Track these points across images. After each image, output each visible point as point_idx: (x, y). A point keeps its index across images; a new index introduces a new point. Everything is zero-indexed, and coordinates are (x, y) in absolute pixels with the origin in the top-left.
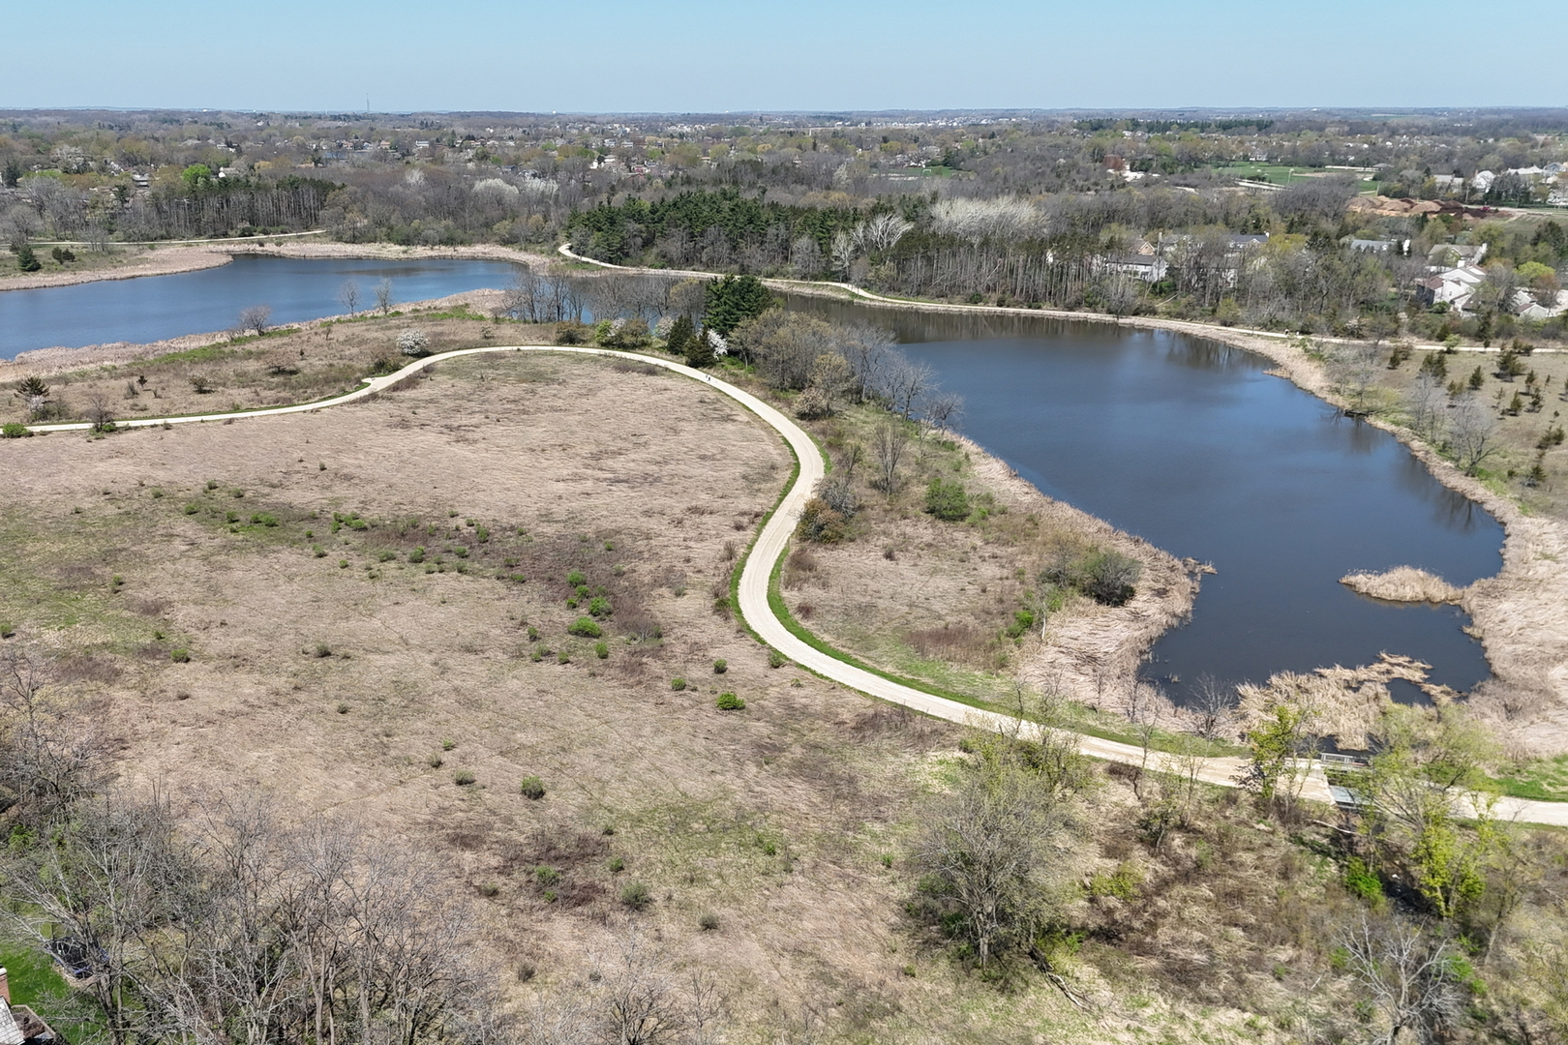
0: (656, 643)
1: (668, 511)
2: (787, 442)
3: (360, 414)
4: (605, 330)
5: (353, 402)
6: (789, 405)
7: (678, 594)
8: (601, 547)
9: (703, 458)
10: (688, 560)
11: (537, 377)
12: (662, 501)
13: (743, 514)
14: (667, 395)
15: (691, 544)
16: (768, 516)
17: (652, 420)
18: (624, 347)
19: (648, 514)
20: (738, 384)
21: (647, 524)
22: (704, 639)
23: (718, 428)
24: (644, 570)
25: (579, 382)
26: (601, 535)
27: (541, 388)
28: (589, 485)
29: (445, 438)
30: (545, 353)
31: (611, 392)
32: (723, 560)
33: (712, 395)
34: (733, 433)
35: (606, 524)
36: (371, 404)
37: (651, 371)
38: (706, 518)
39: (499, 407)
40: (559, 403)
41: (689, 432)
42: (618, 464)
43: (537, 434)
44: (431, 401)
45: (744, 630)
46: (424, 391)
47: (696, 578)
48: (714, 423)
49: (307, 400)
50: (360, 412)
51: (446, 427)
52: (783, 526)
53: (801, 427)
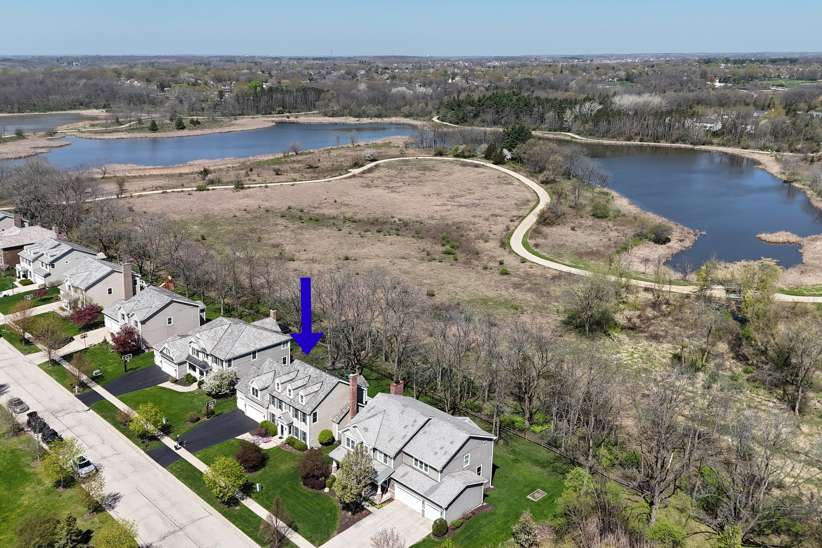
0: (477, 256)
1: (482, 216)
2: (535, 192)
3: (348, 182)
4: (456, 150)
5: (345, 178)
6: (537, 178)
7: (486, 242)
8: (455, 227)
9: (498, 197)
10: (490, 231)
11: (425, 169)
12: (480, 212)
13: (514, 216)
14: (483, 175)
15: (492, 226)
16: (525, 217)
17: (476, 184)
18: (465, 157)
19: (474, 217)
20: (515, 171)
21: (473, 220)
22: (496, 255)
23: (505, 187)
24: (472, 234)
25: (445, 170)
26: (454, 223)
27: (428, 173)
28: (449, 207)
29: (387, 191)
30: (429, 160)
31: (459, 174)
32: (504, 231)
33: (503, 175)
34: (512, 189)
35: (456, 220)
36: (353, 179)
37: (477, 166)
38: (498, 218)
39: (409, 180)
40: (435, 178)
41: (493, 189)
42: (462, 200)
43: (427, 189)
44: (379, 178)
45: (512, 252)
46: (376, 174)
47: (493, 237)
48: (504, 185)
49: (325, 177)
50: (348, 181)
51: (387, 187)
52: (531, 220)
53: (542, 187)
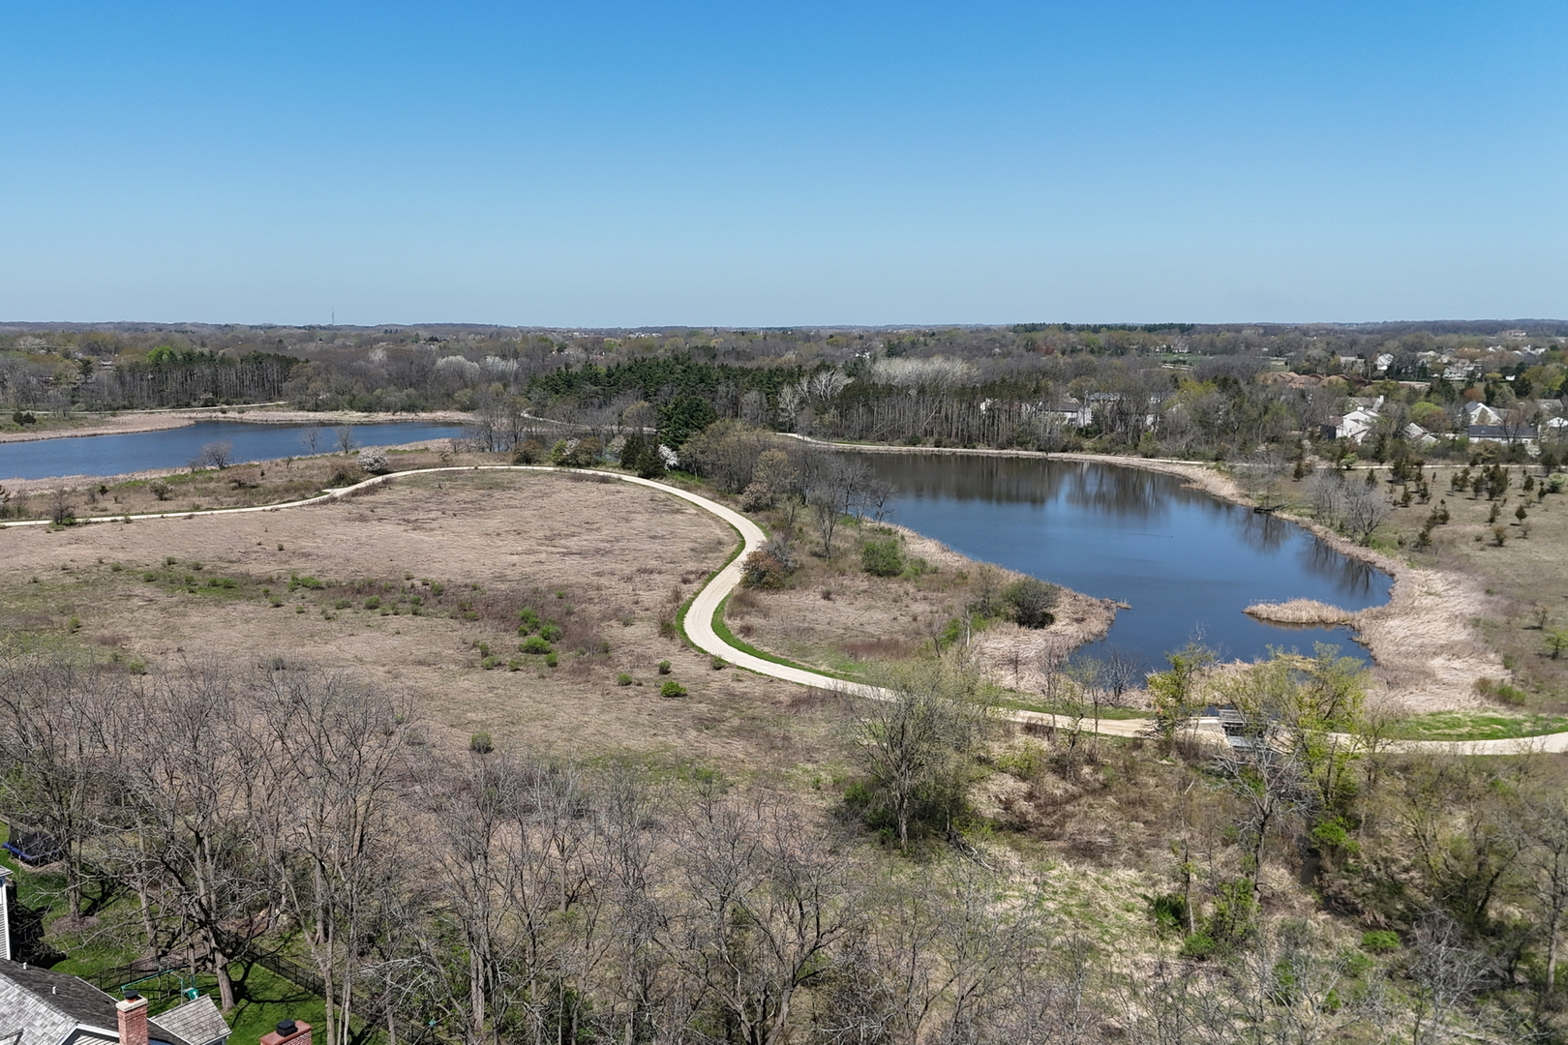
0: (605, 656)
1: (617, 572)
2: (732, 527)
3: (320, 512)
4: (561, 450)
5: (313, 504)
6: (737, 502)
7: (626, 624)
8: (553, 596)
9: (654, 537)
10: (637, 603)
11: (493, 486)
12: (613, 565)
13: (691, 573)
14: (620, 495)
15: (641, 592)
16: (713, 575)
17: (604, 512)
18: (580, 466)
19: (599, 574)
20: (688, 489)
21: (595, 580)
22: (650, 652)
23: (667, 518)
24: (594, 610)
25: (536, 488)
26: (551, 588)
27: (497, 494)
28: (543, 556)
29: (403, 528)
30: (503, 470)
31: (566, 495)
32: (669, 602)
33: (663, 496)
34: (682, 521)
35: (556, 581)
36: (330, 506)
37: (605, 480)
38: (655, 576)
39: (456, 506)
40: (514, 503)
41: (640, 521)
42: (573, 543)
43: (493, 524)
44: (390, 503)
45: (688, 645)
46: (383, 496)
47: (643, 614)
48: (664, 515)
49: (267, 503)
50: (318, 511)
51: (404, 520)
52: (728, 581)
53: (747, 518)
